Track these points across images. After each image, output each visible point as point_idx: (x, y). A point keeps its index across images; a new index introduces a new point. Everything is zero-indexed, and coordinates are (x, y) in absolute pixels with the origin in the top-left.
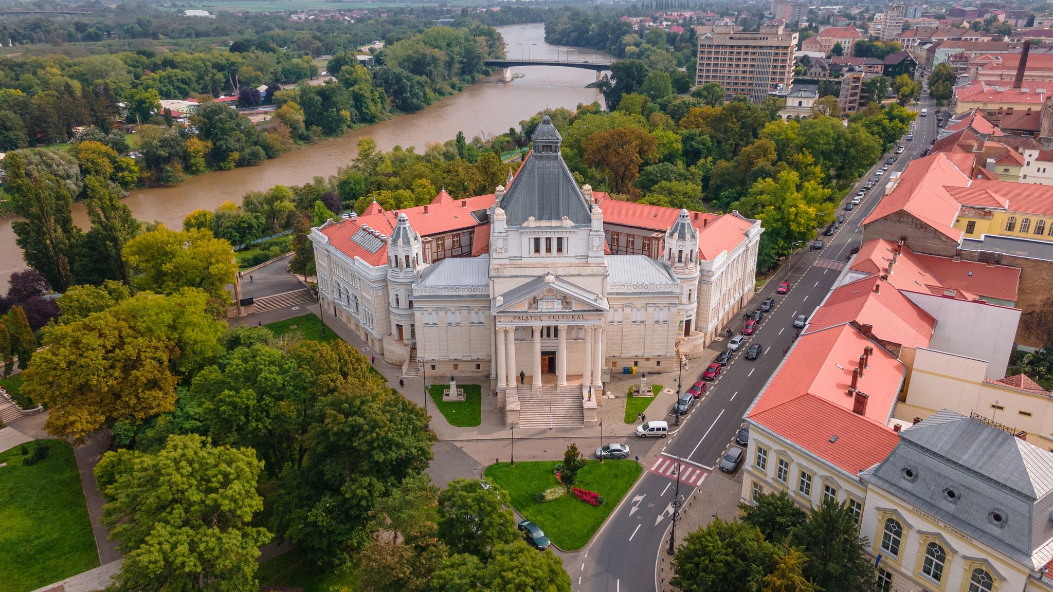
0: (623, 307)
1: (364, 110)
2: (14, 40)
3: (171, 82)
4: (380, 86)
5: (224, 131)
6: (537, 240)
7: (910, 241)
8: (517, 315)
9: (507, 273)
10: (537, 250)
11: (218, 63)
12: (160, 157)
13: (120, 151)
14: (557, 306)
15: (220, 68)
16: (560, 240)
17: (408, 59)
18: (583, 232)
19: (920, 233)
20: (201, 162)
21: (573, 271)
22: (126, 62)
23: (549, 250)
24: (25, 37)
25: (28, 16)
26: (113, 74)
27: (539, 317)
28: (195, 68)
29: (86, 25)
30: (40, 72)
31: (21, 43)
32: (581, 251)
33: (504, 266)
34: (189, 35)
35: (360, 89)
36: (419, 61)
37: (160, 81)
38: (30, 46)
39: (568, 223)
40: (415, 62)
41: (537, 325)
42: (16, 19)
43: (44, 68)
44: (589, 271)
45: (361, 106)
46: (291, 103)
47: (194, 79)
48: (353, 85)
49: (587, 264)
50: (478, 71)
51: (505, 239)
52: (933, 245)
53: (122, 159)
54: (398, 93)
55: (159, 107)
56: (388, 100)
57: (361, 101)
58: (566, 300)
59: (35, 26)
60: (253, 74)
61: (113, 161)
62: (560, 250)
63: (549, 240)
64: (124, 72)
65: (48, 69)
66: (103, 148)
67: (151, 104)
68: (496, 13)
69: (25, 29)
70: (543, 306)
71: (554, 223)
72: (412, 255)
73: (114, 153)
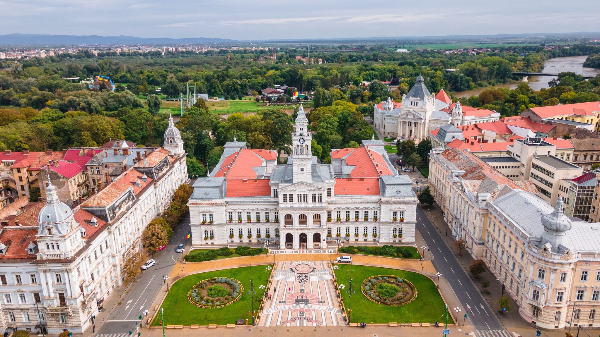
0: (435, 123)
1: (435, 88)
2: (327, 61)
3: (370, 76)
4: (447, 80)
5: (376, 90)
6: (412, 102)
7: (531, 118)
8: (403, 118)
9: (404, 109)
10: (412, 105)
11: (390, 70)
12: (354, 95)
13: (344, 93)
14: (412, 117)
15: (390, 71)
16: (417, 102)
17: (467, 70)
18: (422, 101)
19: (533, 115)
20: (367, 99)
21: (419, 110)
22: (358, 69)
23: (414, 105)
24: (331, 60)
25: (335, 52)
26: (352, 72)
27: (408, 119)
28: (381, 71)
29: (353, 56)
30: (331, 71)
31: (329, 62)
32: (421, 106)
33: (403, 108)
34: (390, 60)
35: (435, 80)
36: (472, 70)
37: (366, 75)
38: (331, 64)
39: (419, 98)
40: (470, 72)
41: (407, 121)
42: (329, 53)
43: (332, 70)
44: (422, 110)
45: (434, 86)
46: (405, 83)
47: (379, 75)
48: (433, 78)
49: (422, 109)
50: (508, 77)
51: (405, 101)
52: (536, 119)
53: (344, 95)
54: (454, 83)
55: (361, 83)
56: (449, 86)
57: (435, 85)
58: (414, 116)
59: (335, 56)
60: (402, 74)
61: (341, 95)
62: (417, 105)
63: (414, 102)
64: (356, 72)
65: (333, 70)
66: (340, 91)
67: (359, 81)
68: (567, 50)
69: (331, 57)
70: (409, 116)
71: (416, 98)
72: (390, 107)
73: (342, 93)
